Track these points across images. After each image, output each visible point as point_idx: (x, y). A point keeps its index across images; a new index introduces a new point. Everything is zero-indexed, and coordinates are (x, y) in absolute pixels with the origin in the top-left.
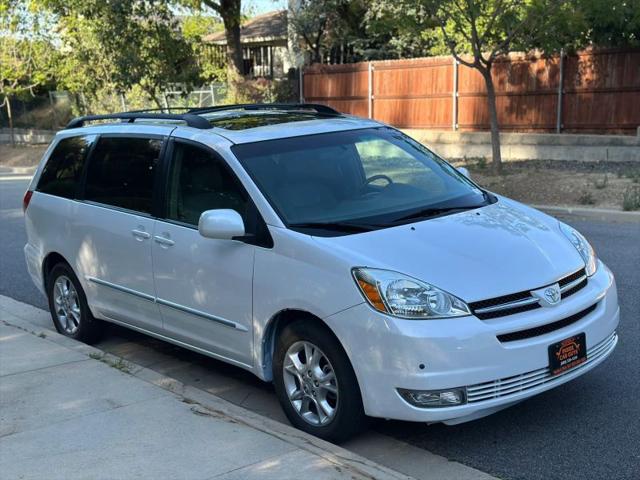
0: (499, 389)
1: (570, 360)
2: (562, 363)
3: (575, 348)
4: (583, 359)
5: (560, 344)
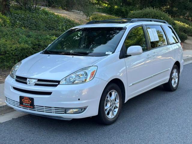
0: (13, 101)
1: (27, 104)
2: (24, 104)
3: (29, 102)
4: (32, 107)
5: (23, 97)
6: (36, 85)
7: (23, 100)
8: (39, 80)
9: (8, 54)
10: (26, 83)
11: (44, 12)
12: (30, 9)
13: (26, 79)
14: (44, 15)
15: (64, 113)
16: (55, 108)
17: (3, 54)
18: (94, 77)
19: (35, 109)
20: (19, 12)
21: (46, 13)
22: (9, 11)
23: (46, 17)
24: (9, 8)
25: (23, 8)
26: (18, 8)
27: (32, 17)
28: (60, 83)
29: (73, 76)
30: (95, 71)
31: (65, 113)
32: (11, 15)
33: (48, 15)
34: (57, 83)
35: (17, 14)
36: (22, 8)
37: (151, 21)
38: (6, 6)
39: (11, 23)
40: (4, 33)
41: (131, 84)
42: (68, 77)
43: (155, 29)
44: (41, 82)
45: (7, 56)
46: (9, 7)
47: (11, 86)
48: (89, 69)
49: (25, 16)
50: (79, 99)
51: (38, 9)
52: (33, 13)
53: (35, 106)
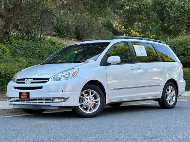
1: (24, 98)
3: (26, 95)
4: (28, 99)
5: (22, 92)
6: (32, 83)
7: (21, 95)
8: (34, 79)
9: (8, 77)
10: (24, 83)
11: (50, 42)
12: (33, 39)
13: (24, 79)
14: (50, 45)
15: (51, 102)
16: (45, 98)
17: (4, 77)
18: (75, 76)
19: (30, 101)
20: (20, 41)
21: (53, 43)
22: (9, 40)
23: (52, 47)
24: (9, 37)
25: (26, 37)
26: (19, 38)
27: (35, 47)
28: (49, 80)
29: (59, 75)
30: (76, 72)
31: (53, 102)
32: (11, 45)
33: (55, 45)
34: (47, 80)
35: (18, 43)
36: (23, 38)
37: (142, 39)
38: (5, 35)
39: (11, 53)
40: (5, 60)
41: (112, 89)
42: (56, 76)
43: (143, 46)
44: (35, 80)
45: (7, 79)
46: (9, 35)
47: (13, 86)
48: (72, 70)
49: (28, 46)
50: (63, 91)
51: (44, 39)
52: (37, 42)
53: (30, 98)
